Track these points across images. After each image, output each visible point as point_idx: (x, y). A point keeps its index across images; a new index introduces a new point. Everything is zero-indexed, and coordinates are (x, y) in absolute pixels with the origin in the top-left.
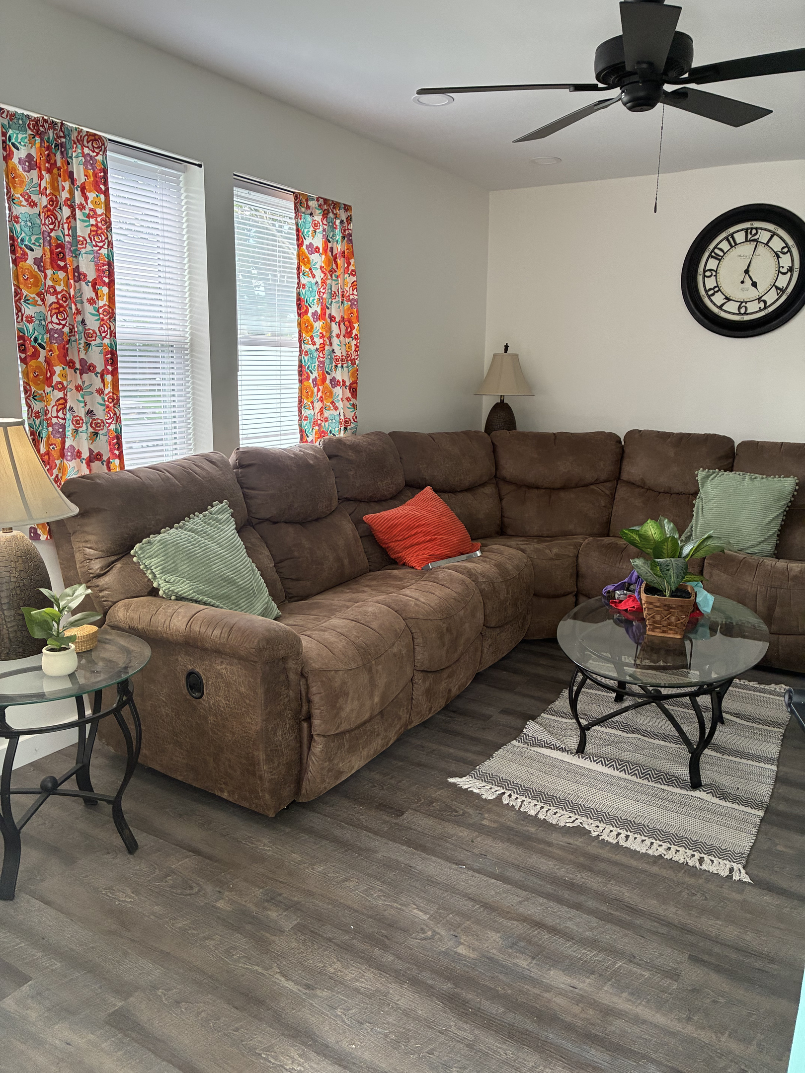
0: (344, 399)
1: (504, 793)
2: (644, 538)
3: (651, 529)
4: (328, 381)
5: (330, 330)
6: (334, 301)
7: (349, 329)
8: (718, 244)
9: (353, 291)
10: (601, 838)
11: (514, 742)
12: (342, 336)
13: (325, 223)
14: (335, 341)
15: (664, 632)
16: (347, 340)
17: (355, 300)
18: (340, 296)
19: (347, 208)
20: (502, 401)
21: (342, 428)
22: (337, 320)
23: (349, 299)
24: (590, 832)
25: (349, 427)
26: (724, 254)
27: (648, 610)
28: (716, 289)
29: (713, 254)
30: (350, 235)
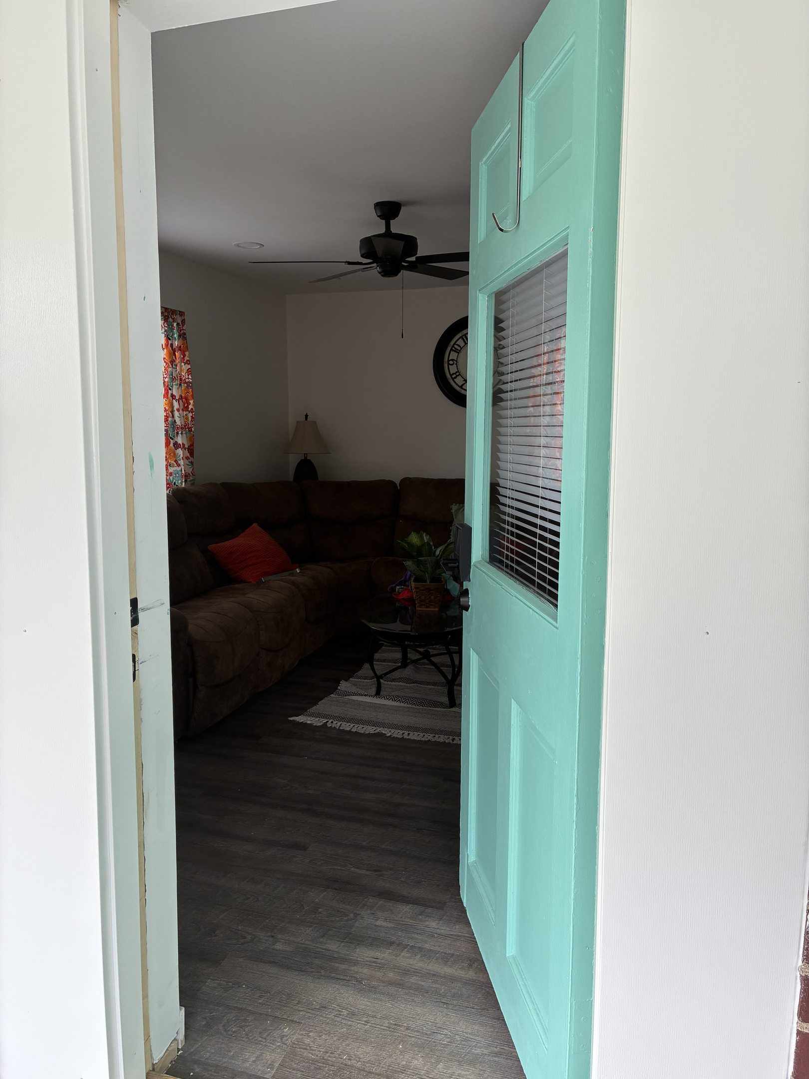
0: (184, 458)
1: (328, 721)
2: (411, 545)
3: (414, 538)
4: (172, 445)
5: (172, 406)
6: (174, 383)
7: (186, 405)
8: (456, 342)
9: (188, 376)
10: (392, 736)
11: (332, 695)
12: (181, 410)
13: (166, 325)
14: (176, 414)
15: (427, 607)
16: (185, 413)
17: (190, 383)
18: (179, 380)
19: (182, 314)
20: (306, 458)
21: (183, 480)
22: (177, 398)
23: (186, 382)
24: (386, 734)
25: (188, 480)
26: (461, 349)
27: (416, 593)
28: (457, 374)
29: (453, 348)
30: (185, 334)
